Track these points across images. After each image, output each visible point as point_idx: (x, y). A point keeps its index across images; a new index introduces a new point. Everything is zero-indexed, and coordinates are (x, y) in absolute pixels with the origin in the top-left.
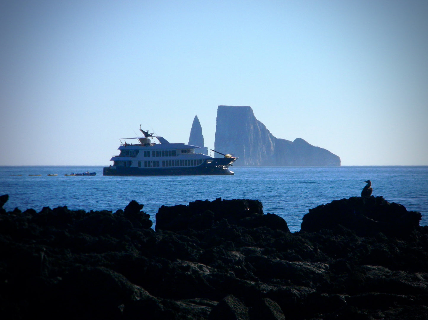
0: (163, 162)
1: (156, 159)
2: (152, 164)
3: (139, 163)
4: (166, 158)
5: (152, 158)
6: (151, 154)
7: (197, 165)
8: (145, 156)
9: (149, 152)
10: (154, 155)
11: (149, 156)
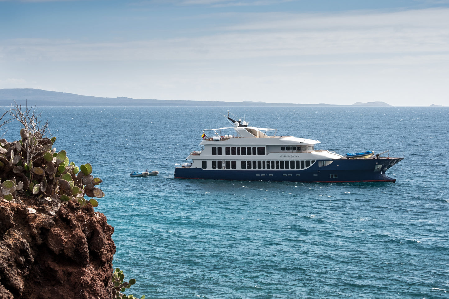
0: (243, 163)
1: (231, 158)
2: (224, 165)
3: (204, 163)
4: (246, 158)
5: (224, 157)
6: (224, 151)
7: (301, 168)
8: (214, 153)
9: (220, 149)
10: (228, 153)
11: (220, 153)
